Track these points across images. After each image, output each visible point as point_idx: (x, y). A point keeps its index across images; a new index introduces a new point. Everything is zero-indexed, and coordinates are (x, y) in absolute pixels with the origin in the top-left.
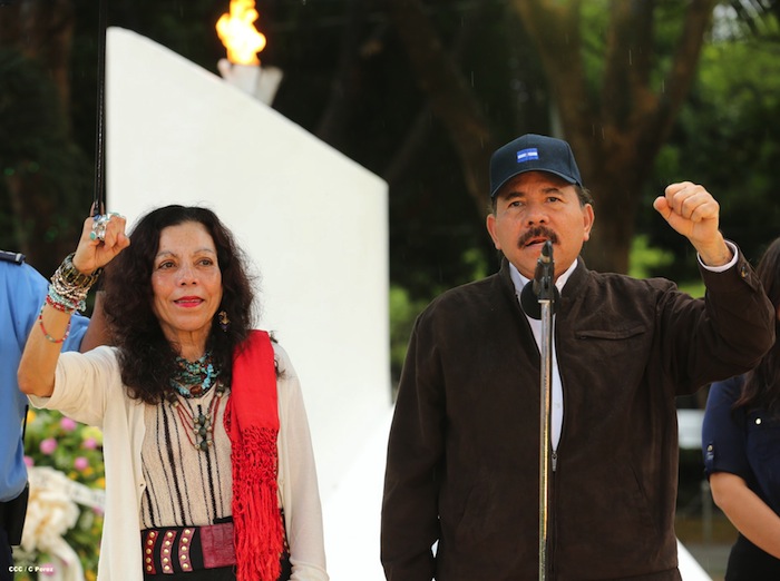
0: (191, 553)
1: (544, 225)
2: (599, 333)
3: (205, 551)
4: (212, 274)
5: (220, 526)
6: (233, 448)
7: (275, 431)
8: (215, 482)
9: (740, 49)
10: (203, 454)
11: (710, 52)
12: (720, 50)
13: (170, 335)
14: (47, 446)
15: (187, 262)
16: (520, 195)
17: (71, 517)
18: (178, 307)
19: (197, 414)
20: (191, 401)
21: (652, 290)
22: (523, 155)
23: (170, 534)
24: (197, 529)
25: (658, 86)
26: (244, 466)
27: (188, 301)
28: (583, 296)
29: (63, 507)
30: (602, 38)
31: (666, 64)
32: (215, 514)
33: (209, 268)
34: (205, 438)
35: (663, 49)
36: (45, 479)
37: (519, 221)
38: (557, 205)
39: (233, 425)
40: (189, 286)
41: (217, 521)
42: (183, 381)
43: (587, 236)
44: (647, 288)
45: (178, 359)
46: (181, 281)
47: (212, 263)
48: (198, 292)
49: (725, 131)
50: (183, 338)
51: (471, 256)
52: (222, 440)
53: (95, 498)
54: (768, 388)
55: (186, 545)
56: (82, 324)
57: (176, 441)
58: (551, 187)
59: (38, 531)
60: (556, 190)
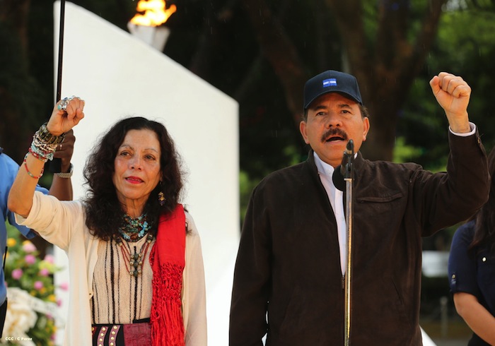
0: (117, 342)
1: (339, 127)
2: (372, 199)
3: (126, 340)
4: (153, 166)
5: (137, 324)
6: (154, 276)
7: (182, 268)
8: (138, 297)
9: (466, 16)
10: (133, 279)
11: (446, 18)
12: (453, 17)
13: (122, 200)
14: (16, 274)
15: (139, 154)
16: (324, 107)
17: (32, 320)
18: (127, 182)
19: (133, 252)
20: (130, 244)
21: (406, 170)
22: (327, 83)
23: (104, 329)
24: (122, 326)
25: (412, 40)
26: (161, 288)
27: (133, 180)
28: (361, 175)
29: (26, 313)
30: (376, 8)
31: (417, 26)
32: (135, 317)
33: (152, 162)
34: (136, 268)
35: (415, 15)
36: (15, 296)
37: (323, 125)
38: (348, 115)
39: (156, 262)
40: (136, 170)
41: (135, 321)
42: (126, 231)
44: (403, 169)
45: (125, 216)
46: (132, 166)
47: (154, 159)
48: (141, 175)
50: (129, 203)
51: (289, 150)
52: (147, 271)
53: (47, 308)
54: (491, 234)
55: (113, 336)
57: (118, 267)
58: (344, 104)
59: (10, 330)
60: (347, 106)
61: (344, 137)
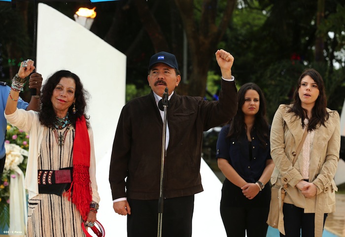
0: (51, 179)
1: (162, 80)
2: (181, 114)
3: (56, 178)
4: (72, 96)
5: (61, 171)
8: (62, 156)
14: (14, 137)
15: (65, 89)
16: (157, 70)
17: (21, 160)
19: (59, 134)
20: (58, 130)
21: (197, 101)
22: (160, 58)
23: (46, 172)
24: (54, 171)
25: (218, 22)
29: (19, 157)
31: (222, 15)
32: (60, 167)
33: (71, 93)
34: (61, 142)
35: (221, 11)
36: (13, 147)
37: (155, 78)
38: (167, 74)
40: (63, 97)
41: (60, 169)
42: (57, 124)
43: (177, 85)
46: (61, 95)
47: (72, 92)
48: (65, 99)
49: (241, 38)
54: (237, 132)
55: (50, 176)
56: (25, 104)
57: (52, 142)
58: (166, 68)
59: (11, 164)
60: (168, 69)
61: (165, 84)
